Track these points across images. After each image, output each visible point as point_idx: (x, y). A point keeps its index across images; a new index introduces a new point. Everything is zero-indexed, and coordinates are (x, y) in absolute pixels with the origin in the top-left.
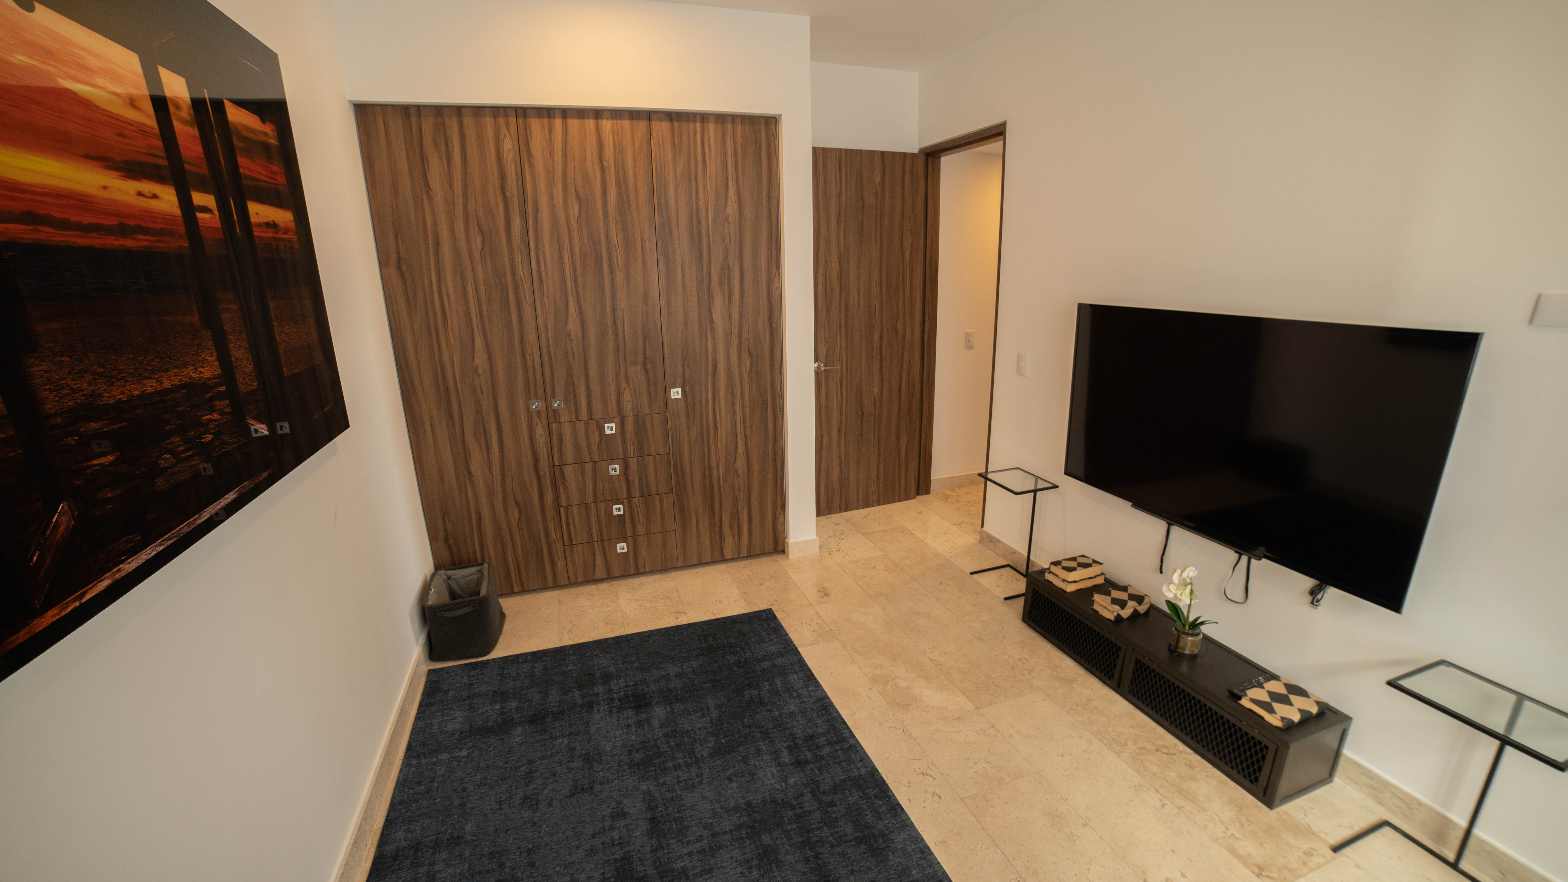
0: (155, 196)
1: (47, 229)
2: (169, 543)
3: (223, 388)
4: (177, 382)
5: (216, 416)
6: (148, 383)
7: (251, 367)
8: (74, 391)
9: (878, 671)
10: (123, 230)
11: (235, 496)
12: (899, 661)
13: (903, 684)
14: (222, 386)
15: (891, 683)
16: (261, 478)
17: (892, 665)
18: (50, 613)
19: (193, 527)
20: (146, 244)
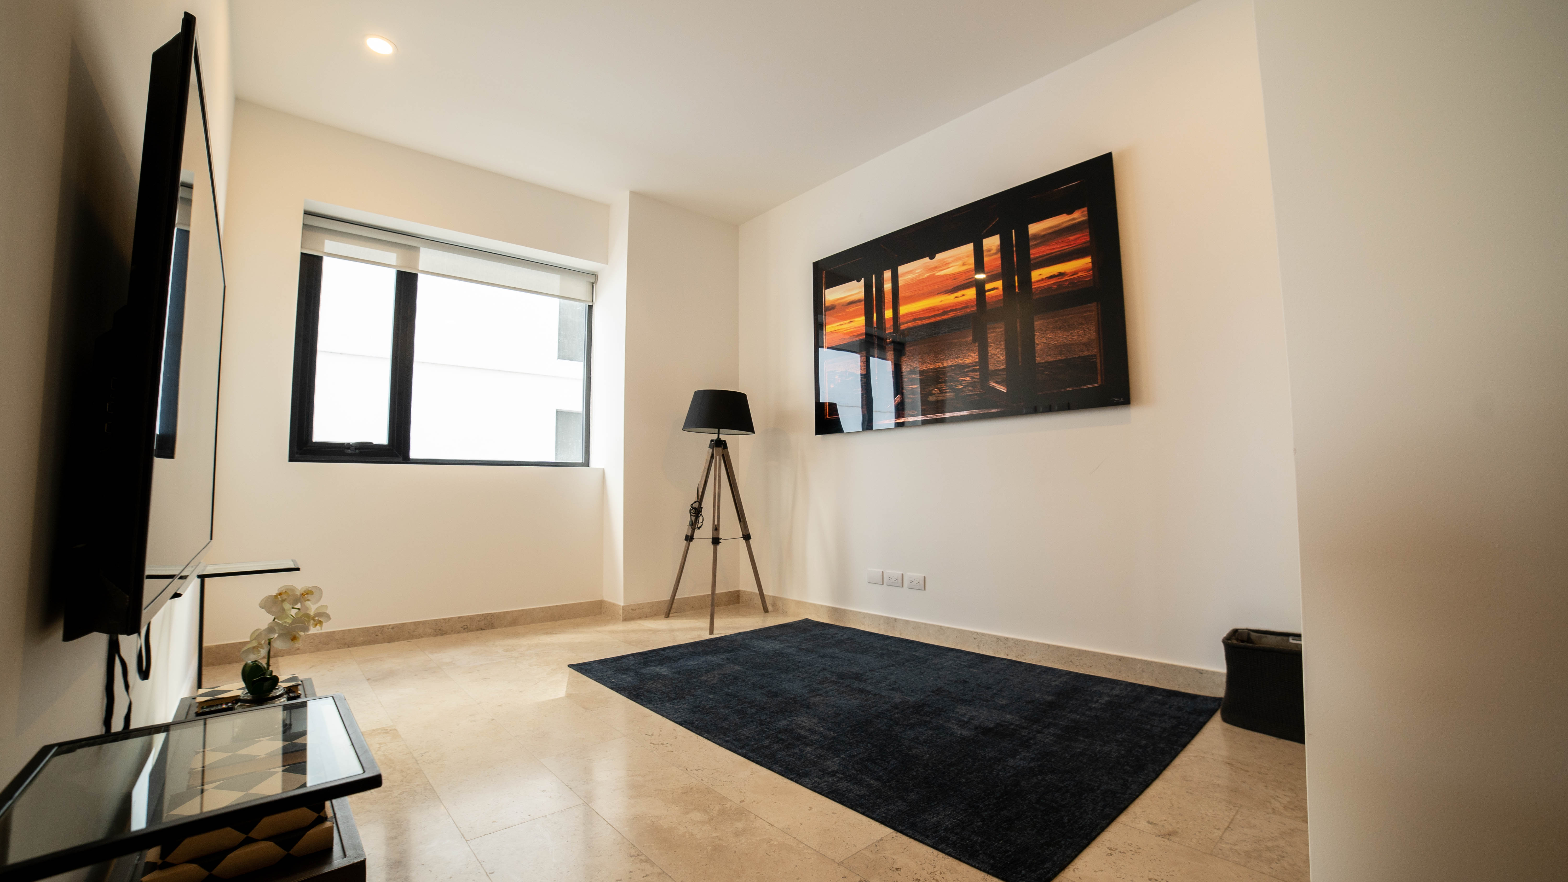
0: (963, 295)
1: (917, 322)
2: (927, 418)
3: (978, 367)
4: (951, 364)
5: (968, 379)
6: (937, 364)
7: (1003, 358)
8: (911, 366)
9: (740, 825)
10: (945, 313)
11: (968, 414)
12: (709, 848)
13: (697, 816)
14: (977, 366)
15: (715, 813)
16: (990, 411)
17: (720, 839)
18: (888, 421)
19: (939, 417)
20: (953, 315)
